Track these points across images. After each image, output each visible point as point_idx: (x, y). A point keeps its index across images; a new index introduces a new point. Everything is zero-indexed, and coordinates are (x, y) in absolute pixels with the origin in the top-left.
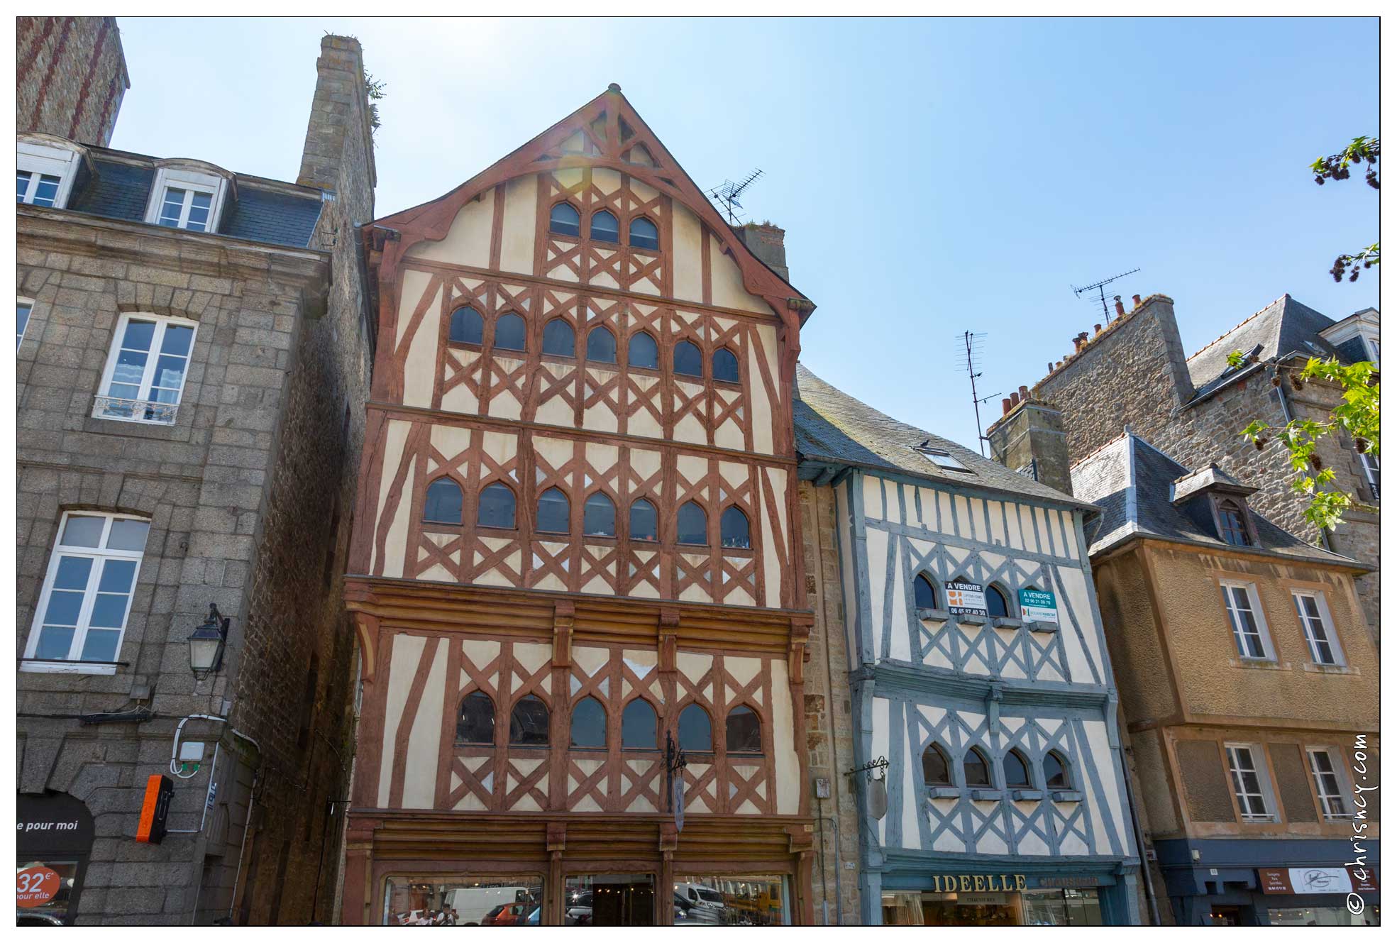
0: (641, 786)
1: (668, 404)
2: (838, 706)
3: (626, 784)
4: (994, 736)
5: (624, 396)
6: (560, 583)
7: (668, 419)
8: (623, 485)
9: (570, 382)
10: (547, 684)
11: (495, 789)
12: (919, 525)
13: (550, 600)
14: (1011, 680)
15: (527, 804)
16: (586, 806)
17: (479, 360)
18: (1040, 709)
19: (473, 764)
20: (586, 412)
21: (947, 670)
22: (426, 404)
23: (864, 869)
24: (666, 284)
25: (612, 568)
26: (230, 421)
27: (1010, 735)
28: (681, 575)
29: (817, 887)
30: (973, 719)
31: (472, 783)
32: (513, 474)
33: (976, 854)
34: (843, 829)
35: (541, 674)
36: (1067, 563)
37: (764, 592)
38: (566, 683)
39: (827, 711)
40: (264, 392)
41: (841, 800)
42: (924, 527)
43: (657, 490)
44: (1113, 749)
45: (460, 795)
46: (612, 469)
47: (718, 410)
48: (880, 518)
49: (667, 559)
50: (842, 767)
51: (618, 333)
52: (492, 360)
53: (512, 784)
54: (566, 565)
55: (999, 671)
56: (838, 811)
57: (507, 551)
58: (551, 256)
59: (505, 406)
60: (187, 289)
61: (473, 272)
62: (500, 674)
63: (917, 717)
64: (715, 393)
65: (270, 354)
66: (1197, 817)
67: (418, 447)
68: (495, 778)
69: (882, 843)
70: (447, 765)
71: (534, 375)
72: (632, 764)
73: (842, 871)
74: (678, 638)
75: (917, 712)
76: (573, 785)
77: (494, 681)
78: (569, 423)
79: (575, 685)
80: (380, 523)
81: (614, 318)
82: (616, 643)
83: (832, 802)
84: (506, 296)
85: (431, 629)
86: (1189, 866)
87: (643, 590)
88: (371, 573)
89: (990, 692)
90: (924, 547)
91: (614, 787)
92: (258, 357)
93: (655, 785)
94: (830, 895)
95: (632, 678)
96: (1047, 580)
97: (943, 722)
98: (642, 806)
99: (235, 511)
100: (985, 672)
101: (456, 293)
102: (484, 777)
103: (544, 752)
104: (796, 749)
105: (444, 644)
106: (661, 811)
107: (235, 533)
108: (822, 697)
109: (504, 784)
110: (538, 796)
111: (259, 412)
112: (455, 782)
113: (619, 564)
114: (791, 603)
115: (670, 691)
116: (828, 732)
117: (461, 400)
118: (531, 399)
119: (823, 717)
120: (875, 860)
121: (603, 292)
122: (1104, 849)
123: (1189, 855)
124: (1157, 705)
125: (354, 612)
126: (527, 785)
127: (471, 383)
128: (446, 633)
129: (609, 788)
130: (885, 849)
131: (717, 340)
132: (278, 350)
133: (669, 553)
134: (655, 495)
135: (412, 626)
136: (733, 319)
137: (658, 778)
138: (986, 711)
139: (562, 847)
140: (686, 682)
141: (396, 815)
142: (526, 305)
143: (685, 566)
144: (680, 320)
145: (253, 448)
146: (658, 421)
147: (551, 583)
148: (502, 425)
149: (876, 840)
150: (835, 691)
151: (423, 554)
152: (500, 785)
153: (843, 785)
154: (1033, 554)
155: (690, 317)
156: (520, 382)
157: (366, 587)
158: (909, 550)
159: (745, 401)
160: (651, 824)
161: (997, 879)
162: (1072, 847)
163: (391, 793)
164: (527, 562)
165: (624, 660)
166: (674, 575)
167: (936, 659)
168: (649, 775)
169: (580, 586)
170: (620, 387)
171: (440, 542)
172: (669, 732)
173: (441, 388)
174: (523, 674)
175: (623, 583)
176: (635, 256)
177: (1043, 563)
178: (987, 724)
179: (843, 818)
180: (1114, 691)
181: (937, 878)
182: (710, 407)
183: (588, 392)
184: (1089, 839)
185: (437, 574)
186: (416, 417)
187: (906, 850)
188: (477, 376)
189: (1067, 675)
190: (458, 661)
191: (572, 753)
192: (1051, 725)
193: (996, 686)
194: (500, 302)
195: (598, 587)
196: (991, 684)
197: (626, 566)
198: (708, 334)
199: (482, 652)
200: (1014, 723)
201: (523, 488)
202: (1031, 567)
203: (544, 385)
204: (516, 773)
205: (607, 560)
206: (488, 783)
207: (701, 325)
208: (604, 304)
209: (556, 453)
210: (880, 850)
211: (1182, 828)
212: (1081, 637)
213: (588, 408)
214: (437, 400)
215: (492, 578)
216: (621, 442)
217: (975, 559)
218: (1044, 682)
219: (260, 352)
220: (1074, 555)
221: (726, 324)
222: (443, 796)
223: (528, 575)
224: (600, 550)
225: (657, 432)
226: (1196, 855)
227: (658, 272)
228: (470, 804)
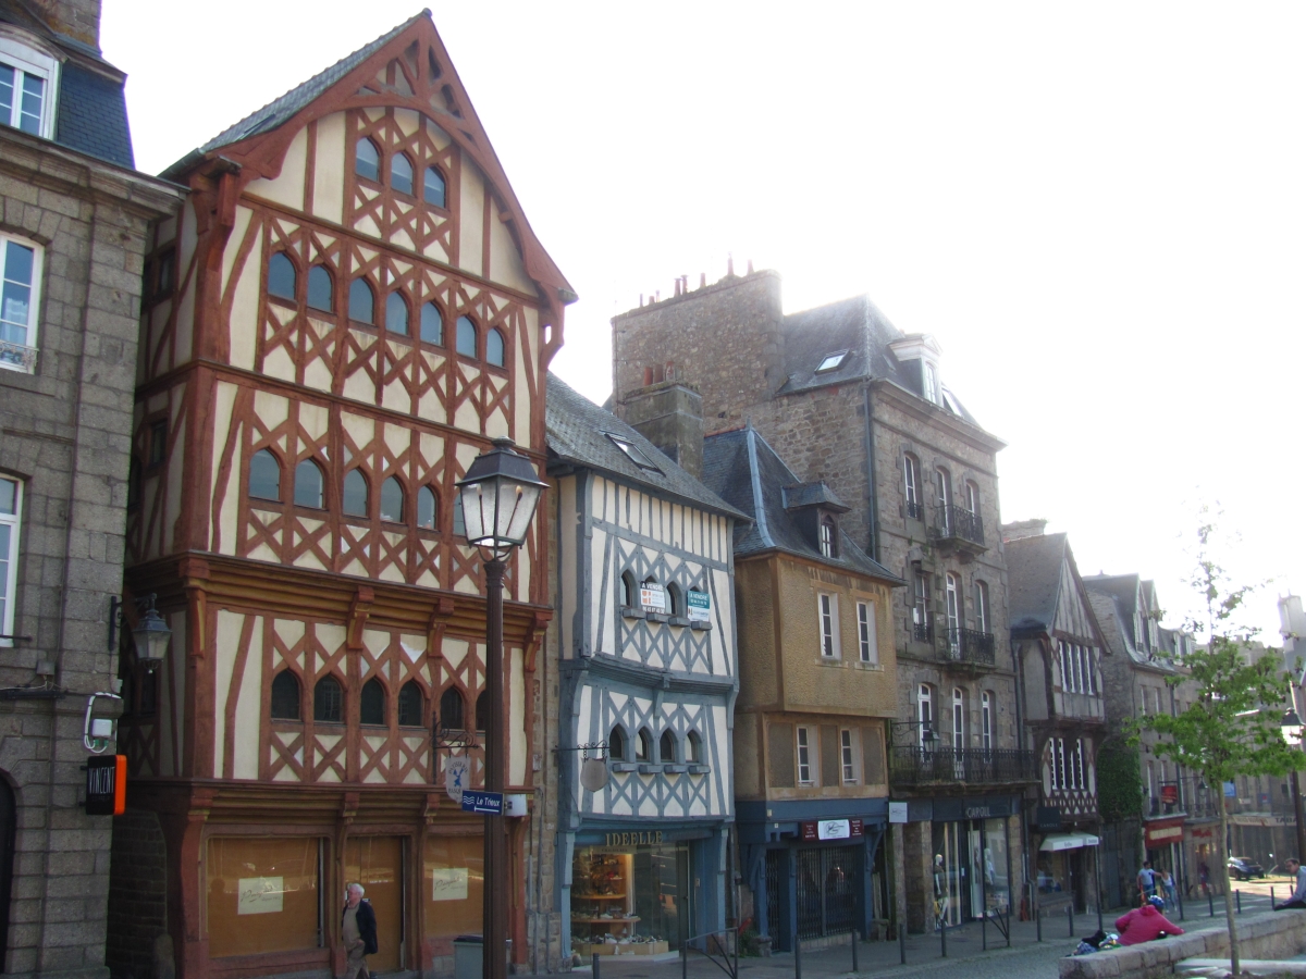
0: (413, 761)
1: (451, 387)
2: (550, 690)
3: (403, 759)
4: (656, 719)
5: (416, 375)
6: (362, 568)
7: (451, 404)
8: (413, 471)
9: (372, 354)
10: (343, 665)
11: (305, 762)
12: (626, 526)
13: (354, 584)
14: (676, 672)
15: (330, 776)
16: (374, 778)
17: (295, 319)
18: (688, 696)
19: (288, 739)
20: (386, 389)
21: (637, 662)
22: (249, 366)
23: (562, 828)
24: (453, 250)
25: (403, 556)
26: (95, 376)
27: (666, 719)
28: (456, 566)
29: (526, 844)
30: (644, 704)
31: (287, 756)
32: (324, 451)
33: (639, 817)
34: (548, 796)
35: (337, 656)
36: (719, 566)
37: (517, 586)
38: (357, 665)
39: (541, 695)
40: (123, 345)
41: (549, 772)
42: (630, 527)
43: (440, 478)
44: (728, 729)
45: (278, 767)
46: (405, 453)
47: (490, 397)
48: (601, 518)
49: (445, 549)
50: (550, 745)
51: (414, 303)
52: (306, 321)
53: (318, 758)
54: (367, 551)
55: (669, 663)
56: (545, 782)
57: (319, 533)
58: (358, 204)
59: (318, 376)
60: (37, 206)
61: (289, 214)
62: (306, 654)
63: (609, 702)
64: (488, 378)
65: (125, 298)
66: (773, 785)
67: (244, 415)
68: (305, 752)
69: (580, 809)
70: (267, 740)
71: (343, 344)
72: (407, 741)
73: (544, 831)
74: (449, 626)
75: (609, 698)
76: (364, 760)
77: (301, 660)
78: (370, 400)
79: (365, 667)
80: (215, 496)
81: (410, 285)
82: (396, 626)
83: (540, 774)
84: (319, 247)
85: (248, 606)
86: (764, 821)
87: (428, 581)
88: (210, 550)
89: (661, 681)
90: (628, 547)
91: (394, 761)
92: (114, 302)
93: (424, 760)
94: (535, 851)
95: (407, 661)
96: (705, 582)
97: (624, 708)
98: (414, 778)
99: (109, 480)
100: (660, 665)
101: (275, 238)
102: (296, 751)
103: (343, 729)
104: (525, 730)
105: (259, 621)
106: (428, 782)
107: (110, 506)
108: (538, 682)
109: (312, 757)
110: (338, 769)
111: (120, 369)
112: (274, 756)
113: (408, 552)
114: (536, 598)
115: (436, 675)
116: (541, 713)
117: (279, 365)
118: (340, 371)
119: (538, 699)
120: (574, 823)
121: (401, 253)
122: (715, 811)
123: (765, 813)
124: (763, 696)
125: (196, 589)
126: (329, 758)
127: (288, 345)
128: (260, 611)
129: (391, 762)
130: (582, 813)
131: (493, 320)
132: (132, 295)
133: (448, 544)
134: (438, 482)
135: (233, 603)
136: (506, 298)
137: (426, 754)
138: (654, 699)
139: (354, 814)
140: (448, 667)
141: (230, 786)
142: (335, 259)
143: (459, 557)
144: (463, 294)
145: (118, 410)
146: (443, 404)
147: (355, 569)
148: (315, 397)
149: (576, 806)
150: (549, 676)
151: (251, 532)
152: (309, 758)
153: (550, 760)
154: (697, 557)
155: (472, 291)
156: (331, 349)
157: (206, 565)
158: (619, 549)
159: (510, 389)
160: (420, 795)
161: (645, 834)
162: (697, 810)
163: (224, 765)
164: (336, 546)
165: (401, 643)
166: (451, 566)
167: (631, 654)
168: (419, 752)
169: (378, 572)
170: (413, 364)
171: (265, 520)
172: (434, 713)
173: (263, 349)
174: (324, 655)
175: (412, 572)
176: (430, 214)
177: (704, 566)
178: (653, 708)
179: (549, 788)
180: (738, 682)
181: (608, 836)
182: (483, 393)
183: (387, 368)
184: (707, 804)
185: (263, 554)
186: (242, 380)
187: (595, 814)
188: (294, 338)
189: (711, 668)
190: (271, 640)
191: (363, 731)
192: (692, 709)
193: (666, 677)
194: (313, 253)
195: (392, 575)
196: (664, 675)
197: (414, 555)
198: (485, 312)
199: (290, 631)
200: (669, 708)
201: (333, 468)
202: (695, 569)
203: (351, 356)
204: (321, 748)
205: (399, 548)
206: (299, 757)
207: (480, 302)
208: (402, 267)
209: (359, 430)
210: (578, 815)
211: (763, 792)
212: (722, 634)
213: (387, 384)
214: (259, 363)
215: (308, 562)
216: (413, 425)
217: (661, 561)
218: (696, 674)
219: (116, 297)
220: (724, 560)
221: (500, 302)
222: (265, 769)
223: (337, 559)
224: (394, 537)
225: (440, 417)
226: (770, 813)
227: (447, 235)
228: (286, 776)
